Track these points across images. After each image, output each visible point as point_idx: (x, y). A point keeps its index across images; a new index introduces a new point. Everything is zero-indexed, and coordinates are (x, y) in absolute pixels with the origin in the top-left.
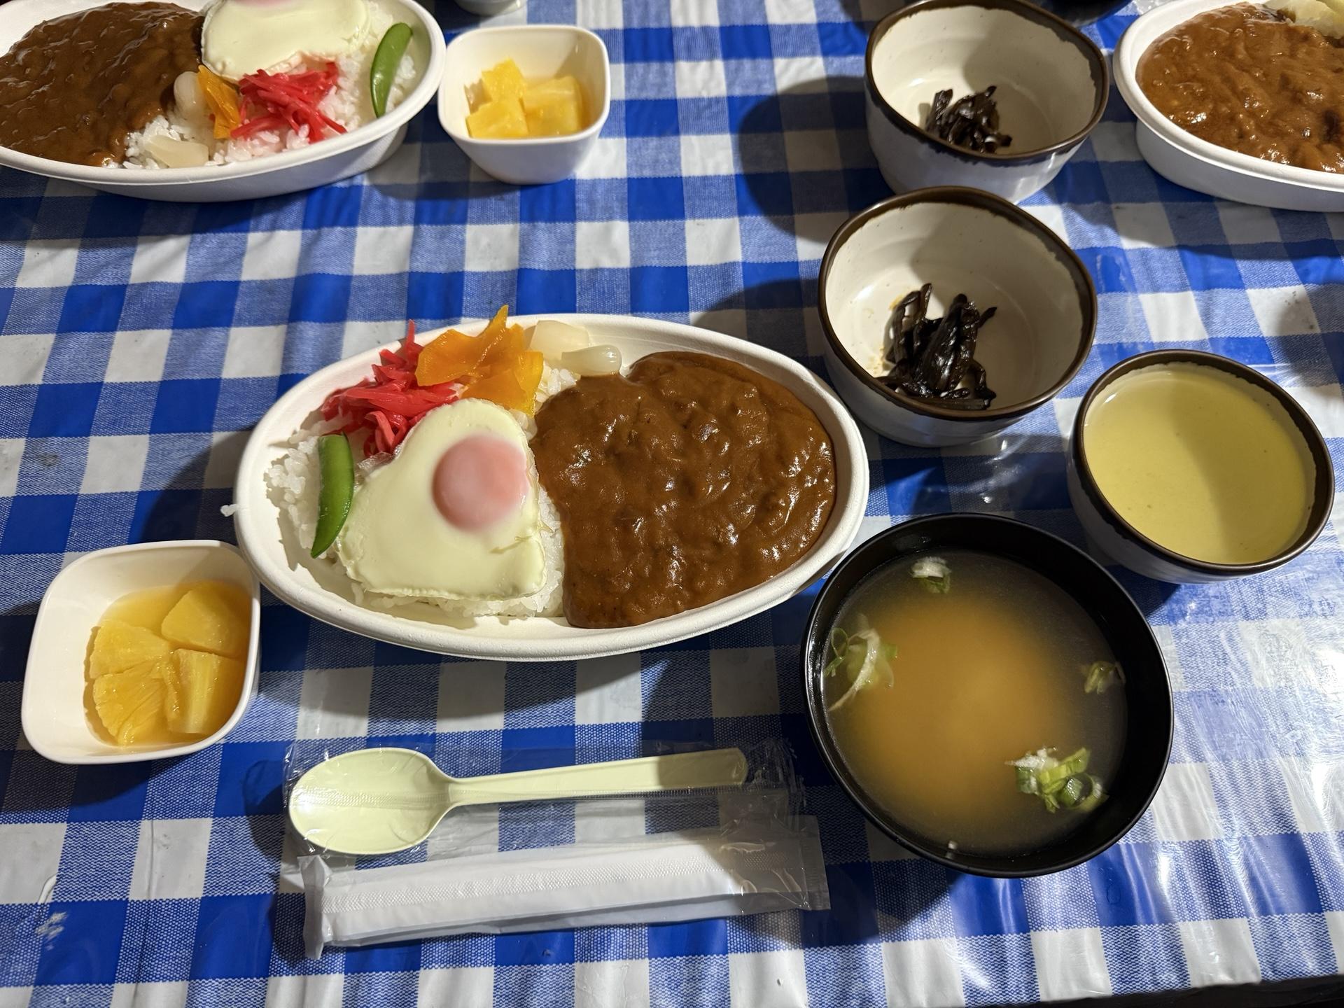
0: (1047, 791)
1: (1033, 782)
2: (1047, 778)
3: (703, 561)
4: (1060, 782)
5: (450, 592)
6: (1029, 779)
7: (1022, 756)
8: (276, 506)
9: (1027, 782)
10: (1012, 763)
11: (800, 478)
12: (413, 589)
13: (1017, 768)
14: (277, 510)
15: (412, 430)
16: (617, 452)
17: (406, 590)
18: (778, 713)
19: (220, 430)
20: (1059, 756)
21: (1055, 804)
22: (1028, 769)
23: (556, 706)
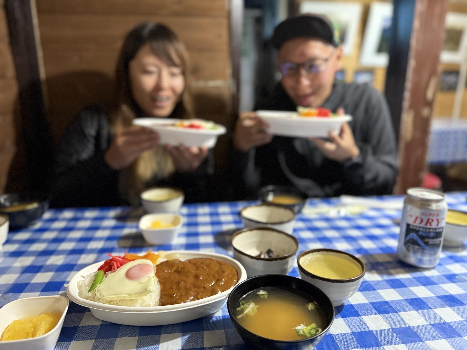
0: (306, 333)
1: (301, 332)
2: (305, 330)
3: (200, 292)
4: (309, 330)
5: (127, 294)
6: (300, 331)
7: (296, 326)
8: (79, 290)
9: (300, 332)
10: (294, 328)
11: (228, 275)
12: (116, 295)
13: (296, 329)
14: (79, 291)
15: (122, 266)
16: (178, 271)
17: (114, 296)
18: (226, 345)
19: (62, 291)
20: (307, 325)
21: (309, 335)
22: (299, 329)
23: (153, 347)
